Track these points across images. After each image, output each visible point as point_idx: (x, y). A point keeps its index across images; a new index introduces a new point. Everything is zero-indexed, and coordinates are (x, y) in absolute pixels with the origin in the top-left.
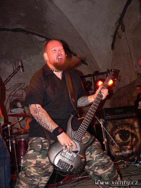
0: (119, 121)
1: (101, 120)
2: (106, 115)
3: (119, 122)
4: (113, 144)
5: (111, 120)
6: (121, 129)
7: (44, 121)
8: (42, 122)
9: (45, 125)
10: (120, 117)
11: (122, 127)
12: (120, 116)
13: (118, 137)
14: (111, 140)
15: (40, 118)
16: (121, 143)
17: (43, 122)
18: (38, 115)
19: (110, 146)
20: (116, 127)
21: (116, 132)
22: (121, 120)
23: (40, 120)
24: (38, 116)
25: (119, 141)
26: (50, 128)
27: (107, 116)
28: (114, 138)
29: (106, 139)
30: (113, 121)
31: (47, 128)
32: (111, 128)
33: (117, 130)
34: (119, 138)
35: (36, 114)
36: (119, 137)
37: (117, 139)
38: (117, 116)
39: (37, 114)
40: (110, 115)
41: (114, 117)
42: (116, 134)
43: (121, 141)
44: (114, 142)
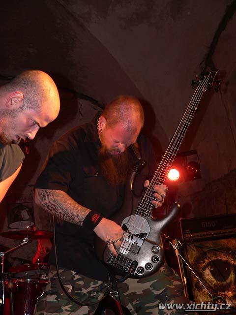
0: (210, 244)
1: (175, 241)
2: (184, 233)
3: (208, 245)
4: (200, 288)
5: (194, 241)
6: (213, 258)
7: (61, 211)
8: (58, 213)
9: (66, 217)
10: (211, 236)
11: (216, 255)
12: (211, 234)
13: (208, 274)
14: (196, 279)
15: (54, 207)
16: (216, 286)
17: (60, 213)
18: (48, 203)
19: (193, 292)
20: (203, 255)
21: (204, 264)
22: (214, 241)
23: (54, 209)
24: (50, 204)
25: (210, 282)
26: (76, 220)
27: (187, 235)
28: (201, 276)
29: (185, 278)
30: (199, 243)
31: (72, 220)
32: (194, 256)
33: (207, 261)
34: (211, 277)
35: (45, 202)
36: (210, 274)
37: (207, 277)
38: (205, 233)
39: (47, 201)
40: (191, 233)
41: (199, 235)
42: (204, 269)
43: (215, 282)
44: (201, 283)
